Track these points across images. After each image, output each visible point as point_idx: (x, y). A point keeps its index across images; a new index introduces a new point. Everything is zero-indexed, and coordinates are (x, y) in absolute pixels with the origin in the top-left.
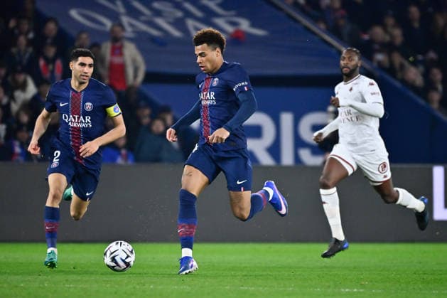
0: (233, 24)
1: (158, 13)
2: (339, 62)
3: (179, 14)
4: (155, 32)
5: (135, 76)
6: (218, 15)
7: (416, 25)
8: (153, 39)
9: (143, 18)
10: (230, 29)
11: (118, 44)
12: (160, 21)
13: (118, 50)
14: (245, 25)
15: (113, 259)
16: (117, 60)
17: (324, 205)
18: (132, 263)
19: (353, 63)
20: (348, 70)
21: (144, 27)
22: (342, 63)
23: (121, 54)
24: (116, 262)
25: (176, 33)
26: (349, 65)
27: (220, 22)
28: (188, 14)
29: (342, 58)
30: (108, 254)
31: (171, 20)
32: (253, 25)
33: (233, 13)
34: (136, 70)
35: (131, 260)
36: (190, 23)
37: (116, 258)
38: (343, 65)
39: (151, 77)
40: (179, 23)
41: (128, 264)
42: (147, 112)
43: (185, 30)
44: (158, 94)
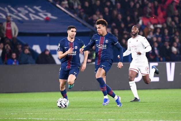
0: (46, 15)
1: (19, 12)
2: (131, 30)
3: (27, 12)
4: (19, 19)
5: (15, 34)
6: (40, 12)
7: (107, 14)
8: (19, 21)
9: (15, 14)
10: (45, 17)
11: (9, 23)
12: (21, 15)
13: (9, 25)
14: (49, 15)
15: (61, 104)
16: (9, 28)
17: (131, 87)
18: (67, 106)
19: (136, 31)
20: (135, 33)
21: (15, 17)
22: (132, 30)
23: (10, 26)
24: (62, 105)
25: (26, 19)
26: (135, 32)
27: (41, 14)
28: (30, 12)
29: (132, 29)
30: (59, 102)
31: (24, 14)
32: (52, 15)
33: (45, 11)
34: (15, 32)
35: (67, 104)
36: (31, 15)
37: (62, 103)
38: (133, 31)
39: (20, 34)
40: (27, 15)
41: (66, 106)
42: (20, 46)
43: (29, 17)
44: (24, 40)
